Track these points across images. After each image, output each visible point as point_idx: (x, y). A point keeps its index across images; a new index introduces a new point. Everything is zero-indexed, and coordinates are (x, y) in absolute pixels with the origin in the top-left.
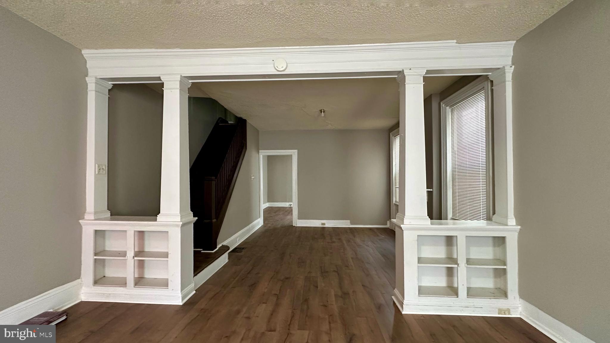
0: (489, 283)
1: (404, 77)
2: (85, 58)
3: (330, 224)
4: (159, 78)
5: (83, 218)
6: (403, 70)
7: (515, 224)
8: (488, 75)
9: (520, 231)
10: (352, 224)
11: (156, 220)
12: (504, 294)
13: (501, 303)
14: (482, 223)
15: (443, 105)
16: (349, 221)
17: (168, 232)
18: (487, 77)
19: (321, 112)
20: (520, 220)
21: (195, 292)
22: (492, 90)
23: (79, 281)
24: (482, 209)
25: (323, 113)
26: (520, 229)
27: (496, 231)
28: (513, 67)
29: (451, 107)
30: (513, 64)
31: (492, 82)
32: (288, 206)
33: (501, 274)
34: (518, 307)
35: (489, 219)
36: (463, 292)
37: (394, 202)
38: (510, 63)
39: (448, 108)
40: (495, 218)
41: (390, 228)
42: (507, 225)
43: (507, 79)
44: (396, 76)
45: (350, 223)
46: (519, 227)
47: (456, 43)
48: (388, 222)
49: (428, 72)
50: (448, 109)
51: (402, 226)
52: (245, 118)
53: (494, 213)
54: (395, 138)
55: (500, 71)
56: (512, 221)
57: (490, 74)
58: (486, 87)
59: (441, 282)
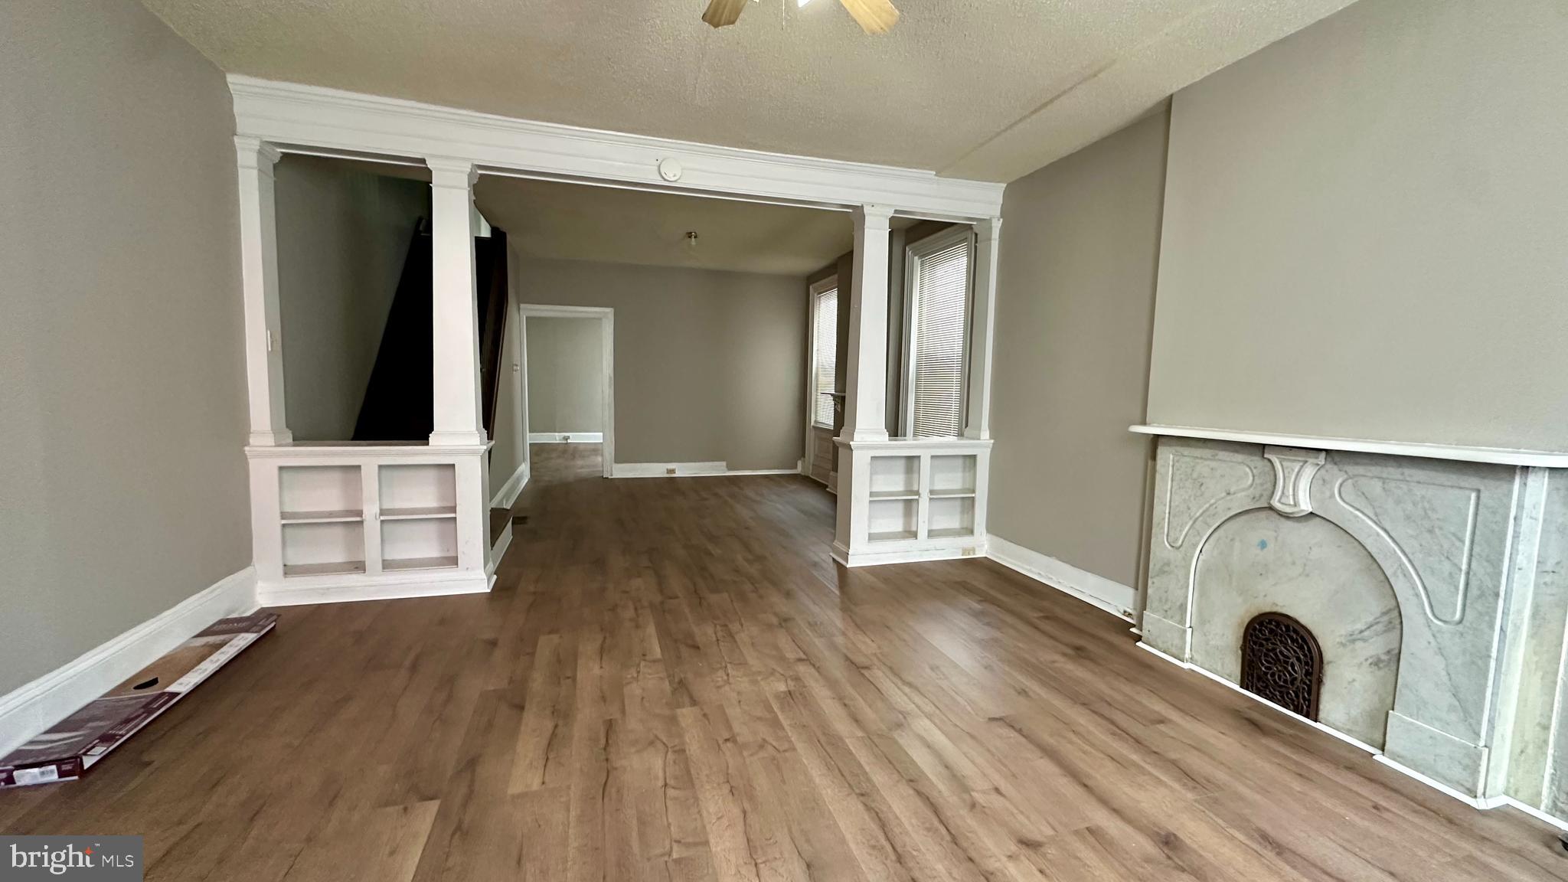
0: (955, 523)
1: (863, 216)
2: (232, 92)
3: (684, 470)
4: (423, 161)
5: (248, 444)
6: (862, 206)
7: (988, 437)
8: (972, 225)
9: (993, 447)
10: (730, 468)
11: (428, 444)
12: (971, 532)
13: (966, 541)
14: (951, 439)
15: (909, 253)
16: (724, 463)
17: (453, 465)
18: (970, 227)
19: (690, 237)
20: (994, 433)
21: (495, 577)
22: (976, 247)
23: (249, 569)
24: (954, 420)
25: (693, 239)
26: (994, 444)
27: (966, 447)
28: (1001, 220)
29: (921, 257)
30: (1002, 215)
31: (976, 235)
32: (560, 440)
33: (969, 504)
34: (983, 545)
35: (960, 435)
36: (923, 533)
37: (812, 424)
38: (999, 214)
39: (916, 258)
40: (967, 432)
41: (803, 474)
42: (979, 439)
43: (993, 237)
44: (851, 211)
45: (727, 467)
46: (992, 441)
47: (936, 175)
48: (800, 463)
49: (896, 211)
50: (917, 260)
51: (851, 443)
52: (504, 231)
53: (967, 426)
54: (820, 297)
55: (986, 222)
56: (985, 435)
57: (975, 223)
58: (969, 239)
59: (897, 525)
